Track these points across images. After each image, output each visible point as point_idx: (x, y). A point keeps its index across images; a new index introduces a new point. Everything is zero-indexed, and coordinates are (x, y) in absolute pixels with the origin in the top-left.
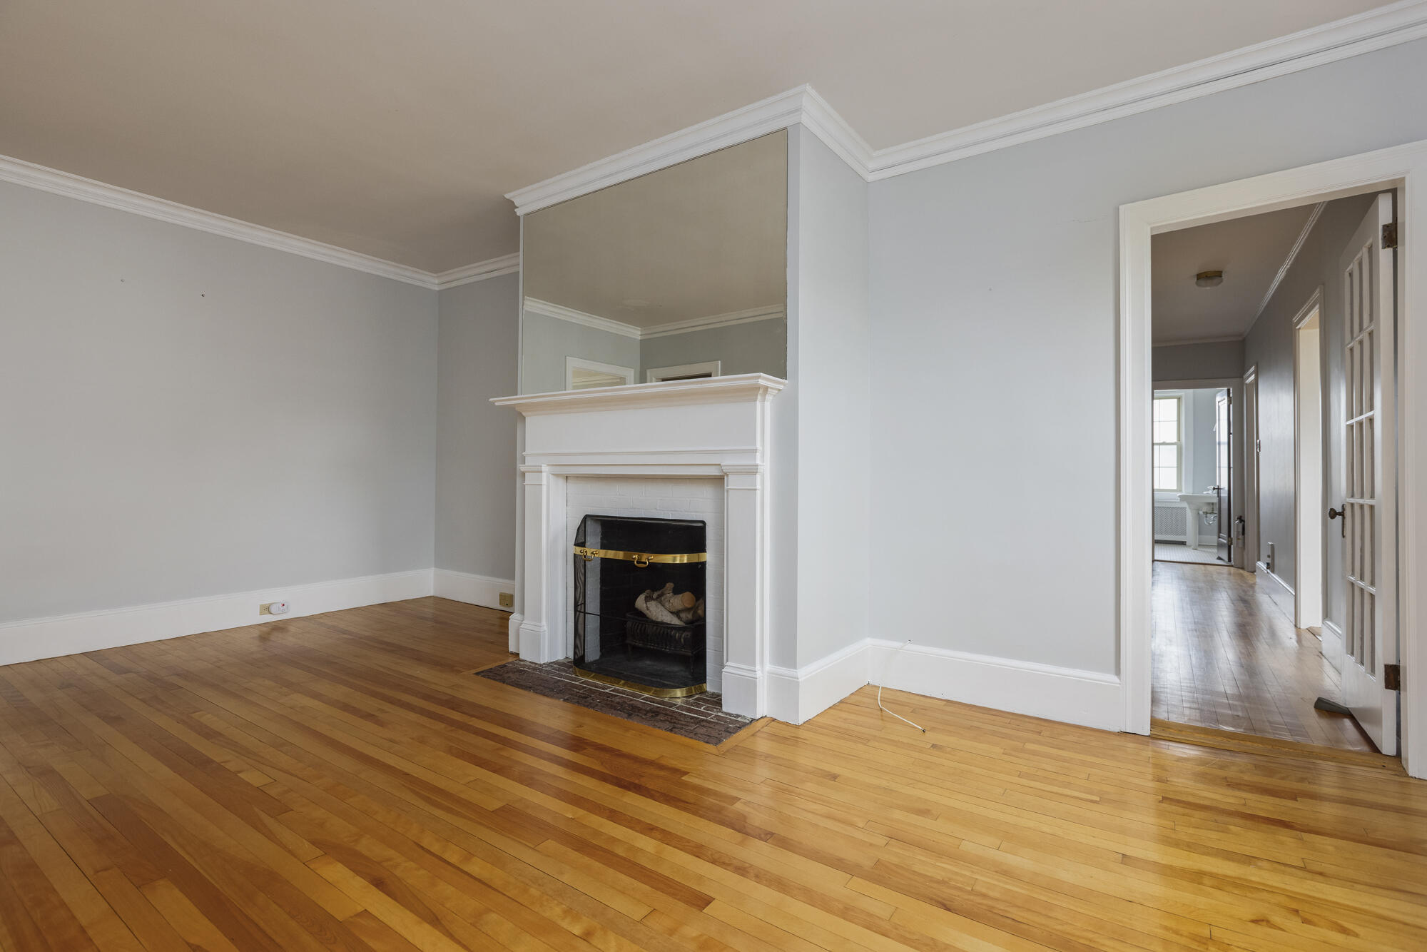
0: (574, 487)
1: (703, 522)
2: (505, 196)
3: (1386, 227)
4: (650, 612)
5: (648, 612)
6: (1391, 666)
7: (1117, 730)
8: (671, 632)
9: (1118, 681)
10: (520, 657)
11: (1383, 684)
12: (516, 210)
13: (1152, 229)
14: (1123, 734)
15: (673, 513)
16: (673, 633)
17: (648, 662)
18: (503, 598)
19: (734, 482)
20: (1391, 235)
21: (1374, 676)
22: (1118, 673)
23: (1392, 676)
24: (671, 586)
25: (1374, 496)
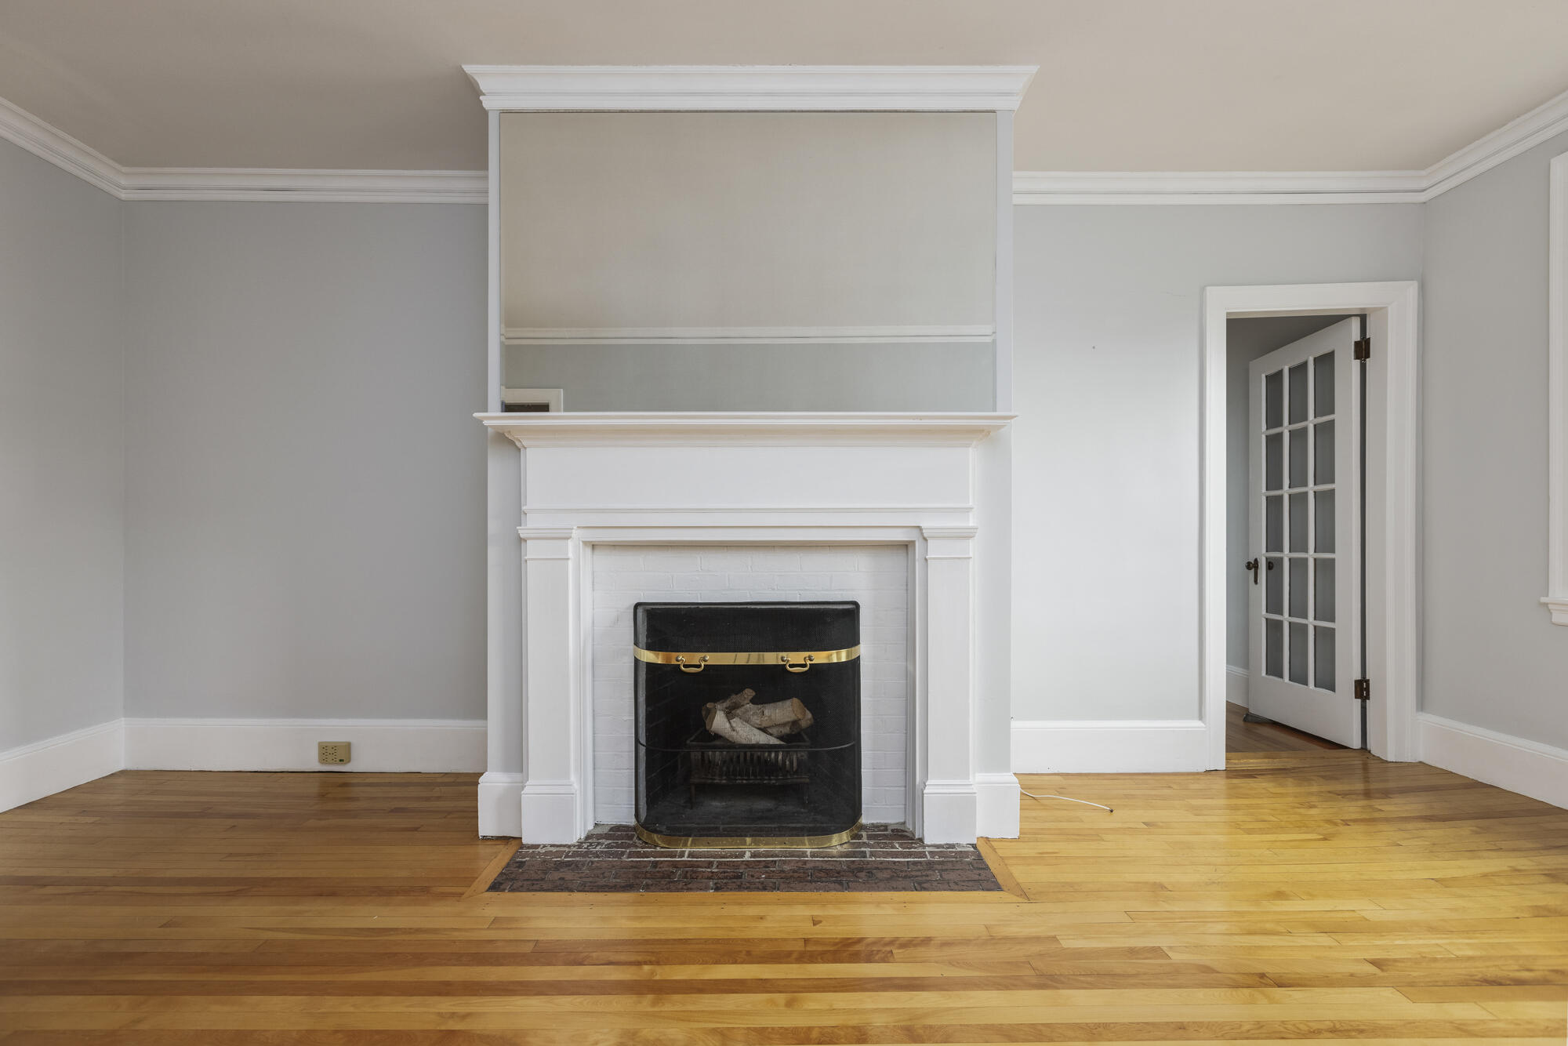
0: (607, 561)
1: (856, 604)
2: (463, 67)
3: (1356, 343)
4: (737, 732)
5: (734, 733)
6: (1358, 681)
7: (1202, 770)
8: (770, 755)
9: (1203, 725)
10: (524, 841)
11: (1354, 695)
12: (481, 98)
13: (1228, 314)
14: (1208, 772)
15: (801, 592)
16: (773, 755)
17: (716, 803)
18: (328, 751)
19: (935, 550)
20: (1363, 350)
21: (1333, 689)
22: (1201, 717)
23: (1362, 689)
24: (749, 693)
25: (1333, 551)
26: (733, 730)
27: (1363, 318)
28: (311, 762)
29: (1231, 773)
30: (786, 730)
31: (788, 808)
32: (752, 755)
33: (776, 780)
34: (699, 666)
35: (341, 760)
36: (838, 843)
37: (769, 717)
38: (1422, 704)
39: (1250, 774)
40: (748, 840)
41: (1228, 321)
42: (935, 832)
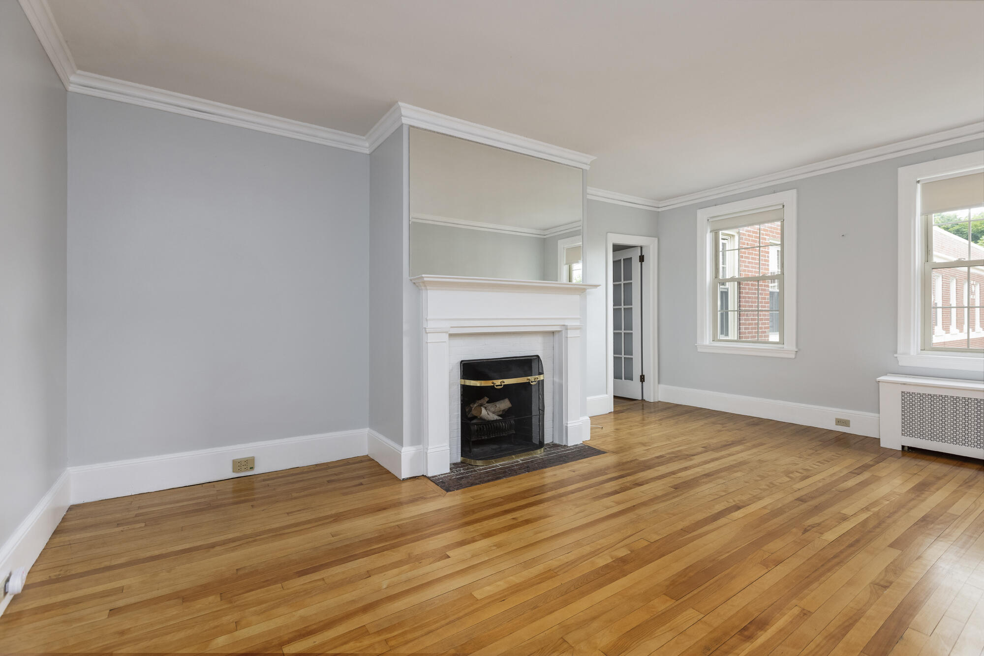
1: (538, 356)
2: (399, 102)
3: (640, 256)
6: (641, 376)
9: (609, 397)
11: (639, 381)
12: (402, 118)
13: (613, 242)
14: (610, 413)
16: (498, 424)
18: (239, 465)
19: (570, 334)
20: (642, 259)
21: (632, 380)
22: (607, 393)
23: (642, 378)
24: (487, 399)
25: (632, 330)
26: (488, 414)
27: (641, 248)
28: (228, 473)
29: (615, 412)
30: (501, 413)
31: (505, 446)
32: (494, 425)
33: (505, 434)
34: (501, 385)
35: (251, 468)
36: (539, 454)
37: (499, 407)
38: (659, 383)
39: (622, 412)
40: (513, 456)
41: (613, 245)
42: (571, 442)
